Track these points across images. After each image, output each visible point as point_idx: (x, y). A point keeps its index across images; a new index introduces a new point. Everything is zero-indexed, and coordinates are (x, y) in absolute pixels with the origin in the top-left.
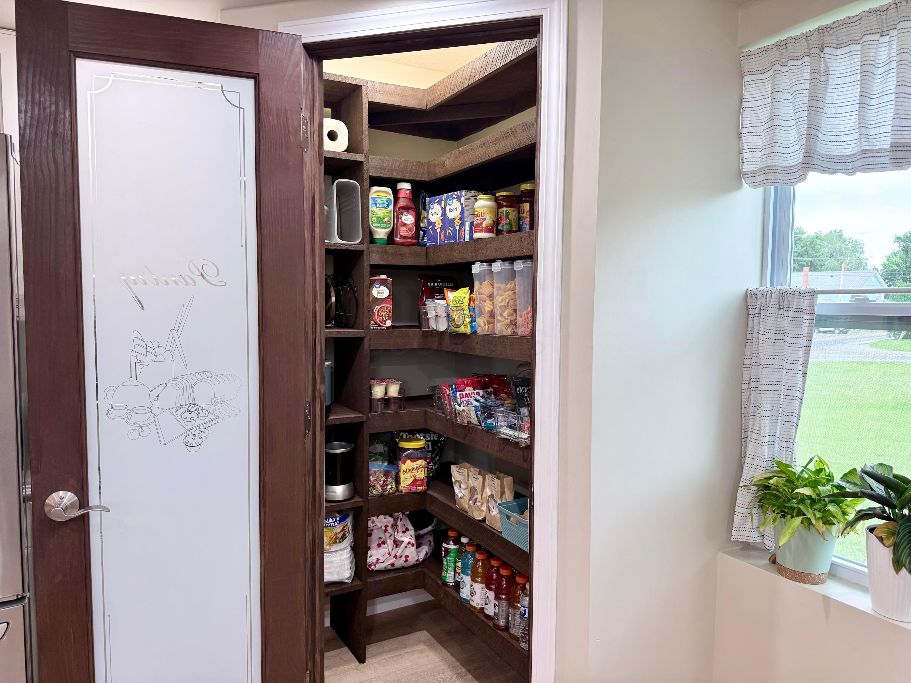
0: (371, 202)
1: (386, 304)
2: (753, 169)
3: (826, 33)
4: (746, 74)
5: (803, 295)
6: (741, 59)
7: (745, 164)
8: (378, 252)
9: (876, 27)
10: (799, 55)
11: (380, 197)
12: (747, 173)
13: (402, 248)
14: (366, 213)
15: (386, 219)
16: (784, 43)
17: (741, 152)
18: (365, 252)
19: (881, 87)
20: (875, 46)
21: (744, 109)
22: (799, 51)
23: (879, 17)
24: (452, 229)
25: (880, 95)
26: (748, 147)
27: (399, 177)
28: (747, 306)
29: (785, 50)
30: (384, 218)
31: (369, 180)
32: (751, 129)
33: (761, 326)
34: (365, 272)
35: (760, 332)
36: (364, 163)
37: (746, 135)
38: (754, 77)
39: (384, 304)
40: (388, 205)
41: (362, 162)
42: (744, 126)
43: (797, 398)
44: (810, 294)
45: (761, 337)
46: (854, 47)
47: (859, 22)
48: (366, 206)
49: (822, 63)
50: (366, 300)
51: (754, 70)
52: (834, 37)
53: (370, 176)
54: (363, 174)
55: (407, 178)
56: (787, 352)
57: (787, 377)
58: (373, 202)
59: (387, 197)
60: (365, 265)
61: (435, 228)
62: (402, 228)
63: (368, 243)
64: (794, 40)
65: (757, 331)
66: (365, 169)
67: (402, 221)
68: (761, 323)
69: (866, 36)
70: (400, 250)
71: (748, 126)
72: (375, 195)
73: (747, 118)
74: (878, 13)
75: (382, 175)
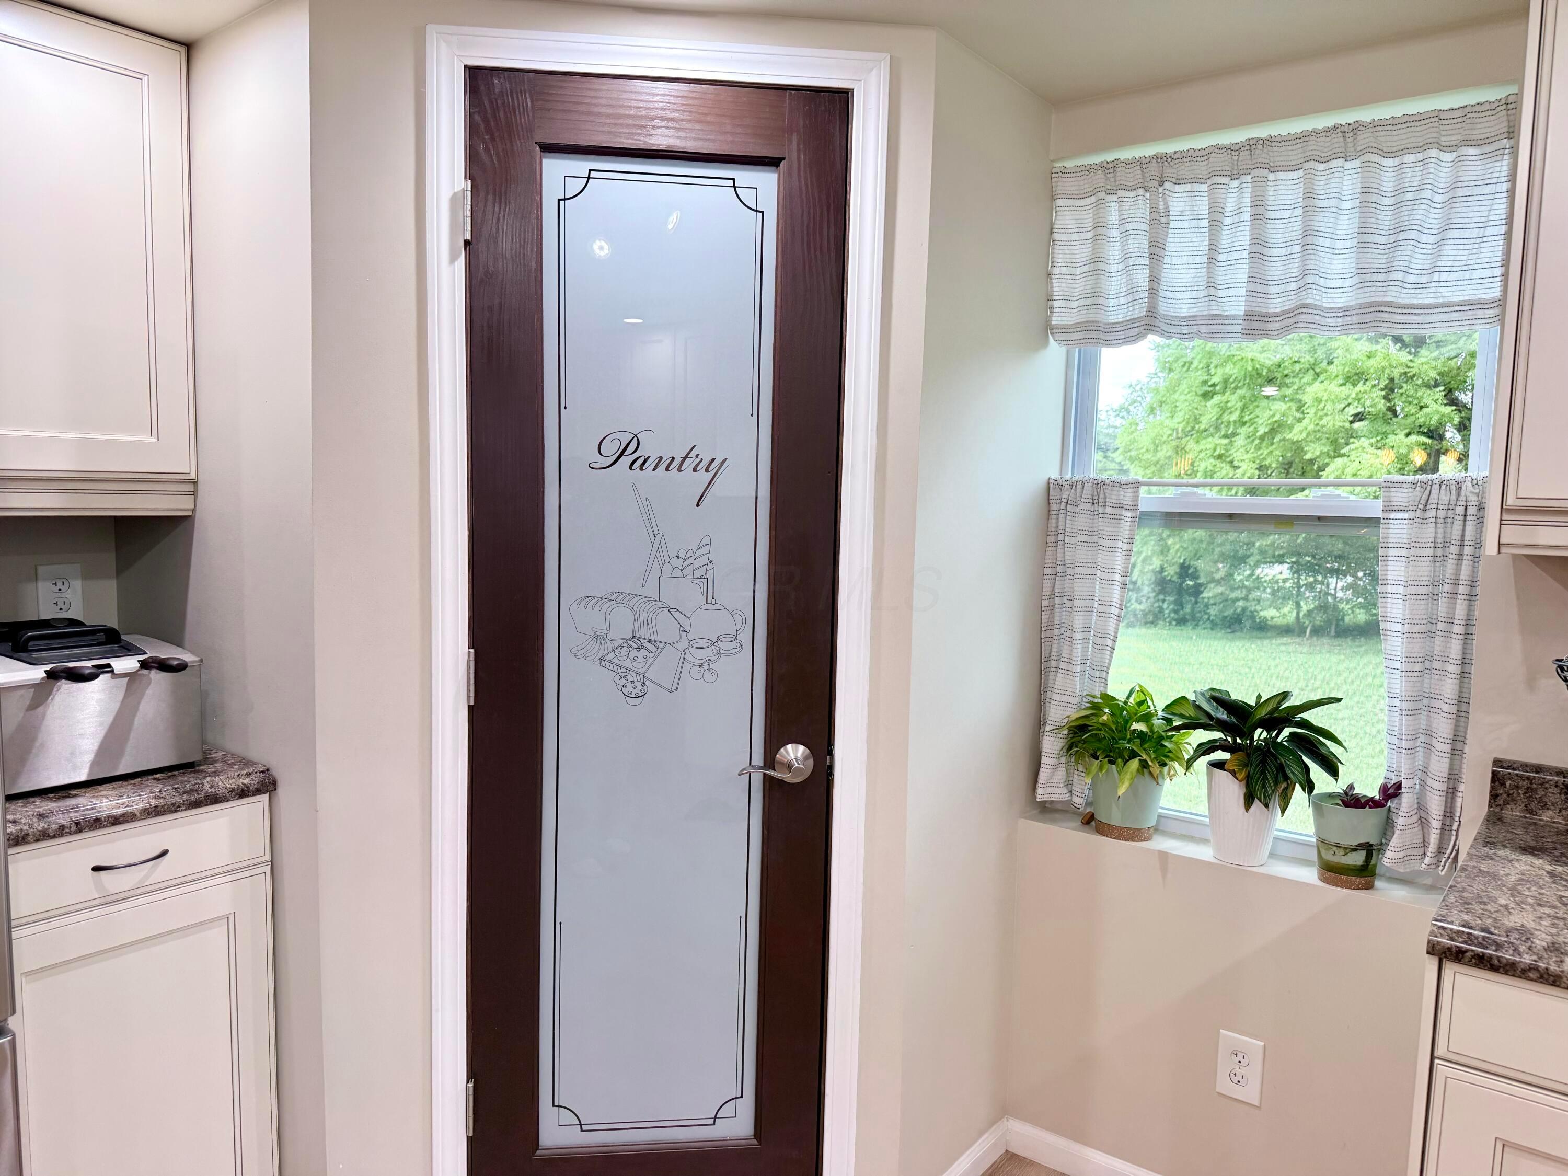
2: (1066, 323)
3: (1166, 163)
4: (1059, 196)
5: (1124, 487)
6: (1054, 175)
7: (1055, 314)
9: (1227, 168)
10: (1131, 184)
12: (1057, 327)
16: (1111, 165)
17: (1050, 298)
19: (1230, 241)
20: (1225, 191)
21: (1056, 242)
22: (1132, 180)
23: (1230, 156)
25: (1229, 250)
26: (1061, 293)
28: (1048, 500)
29: (1112, 175)
32: (1064, 270)
33: (1067, 526)
35: (1067, 534)
37: (1057, 276)
38: (1070, 202)
42: (1055, 264)
43: (1112, 615)
44: (1133, 485)
45: (1067, 539)
46: (1196, 187)
47: (1206, 158)
49: (1160, 199)
51: (1069, 193)
52: (1175, 171)
56: (1101, 558)
57: (1102, 590)
64: (1124, 165)
65: (1063, 532)
68: (1068, 521)
69: (1216, 177)
71: (1060, 265)
73: (1060, 254)
74: (1229, 151)
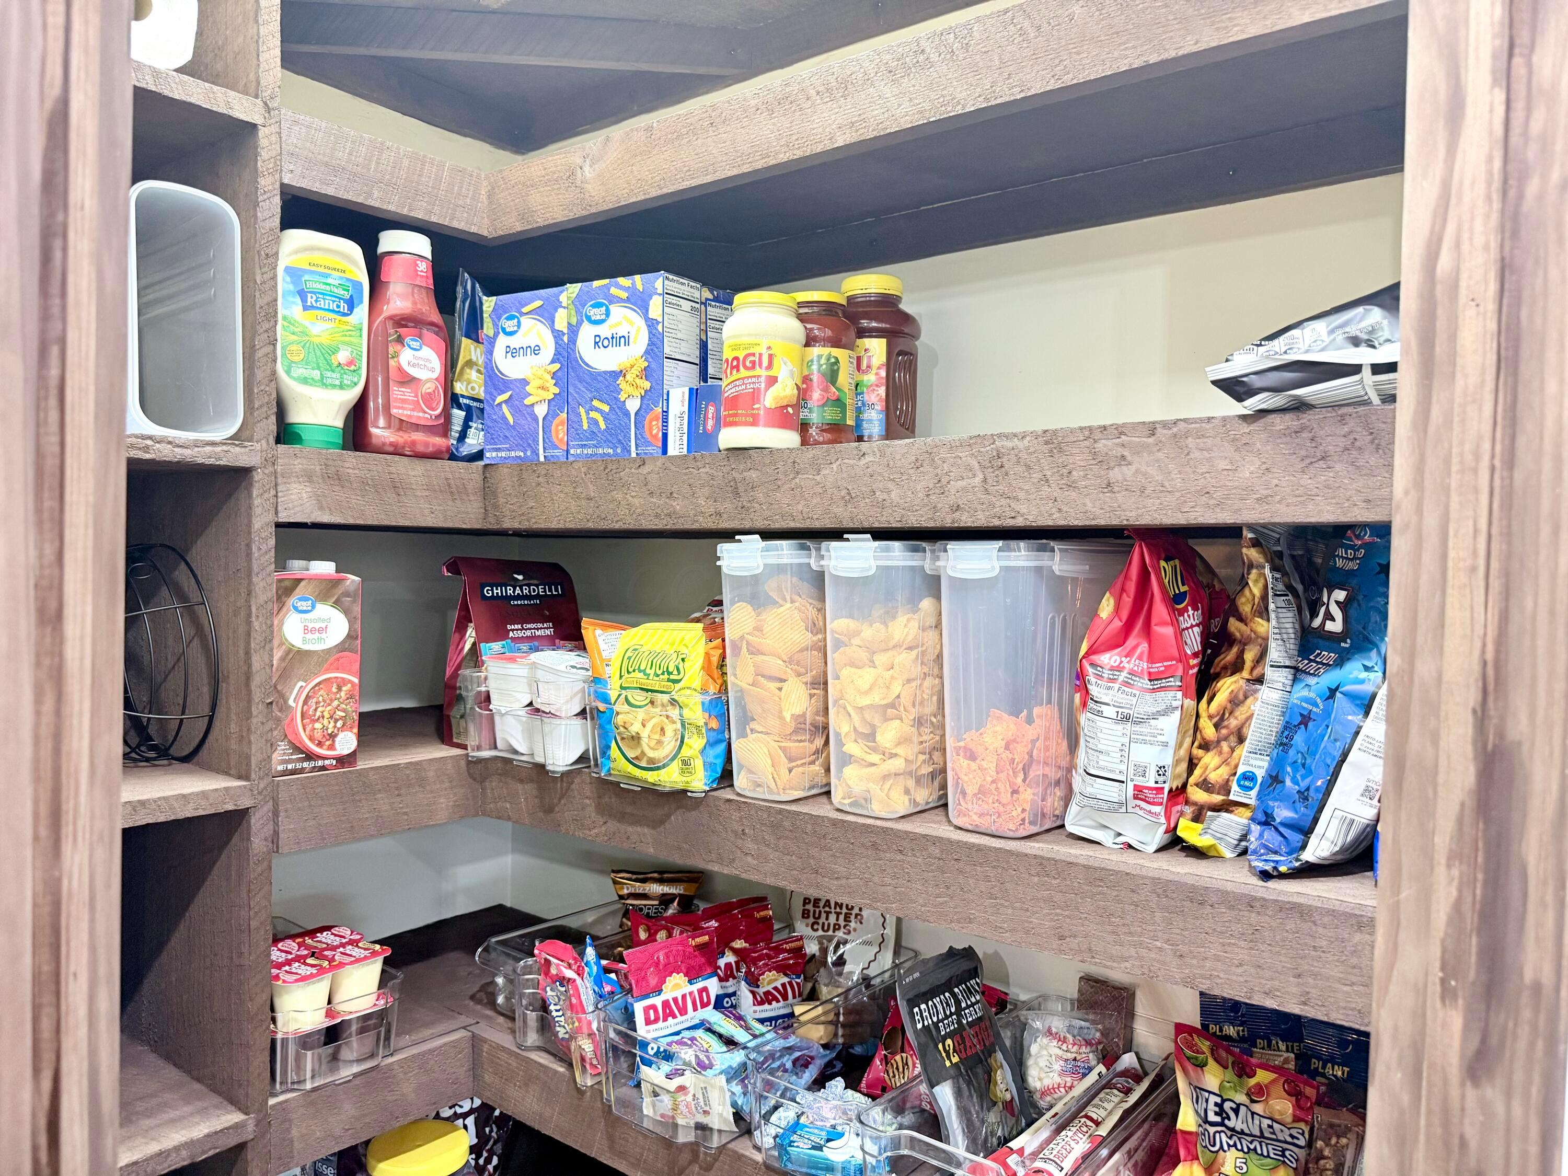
0: (283, 284)
1: (337, 669)
8: (309, 477)
11: (322, 270)
13: (401, 465)
14: (266, 326)
15: (343, 356)
18: (258, 476)
24: (606, 408)
27: (392, 208)
30: (335, 351)
31: (277, 201)
34: (256, 554)
36: (262, 132)
39: (328, 670)
40: (351, 304)
41: (254, 126)
48: (267, 299)
50: (257, 662)
53: (283, 185)
54: (255, 173)
55: (420, 215)
58: (291, 287)
59: (347, 275)
60: (257, 524)
61: (528, 402)
62: (397, 392)
63: (272, 440)
66: (264, 154)
67: (400, 369)
70: (393, 470)
72: (300, 262)
75: (331, 191)
